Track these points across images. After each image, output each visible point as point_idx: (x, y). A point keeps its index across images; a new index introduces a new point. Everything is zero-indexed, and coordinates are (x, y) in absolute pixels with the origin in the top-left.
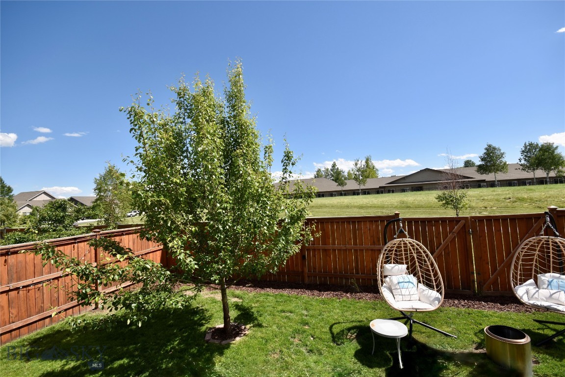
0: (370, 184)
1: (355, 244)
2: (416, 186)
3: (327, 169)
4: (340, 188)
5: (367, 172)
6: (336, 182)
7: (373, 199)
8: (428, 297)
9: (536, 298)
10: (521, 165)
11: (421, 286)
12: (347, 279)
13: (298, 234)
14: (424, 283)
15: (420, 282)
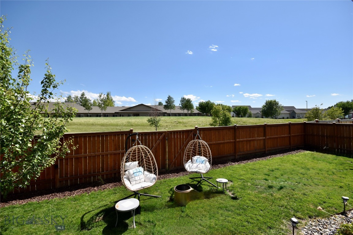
0: (109, 110)
1: (103, 151)
2: (136, 113)
3: (77, 97)
4: (87, 111)
5: (107, 102)
6: (84, 107)
7: (111, 120)
8: (149, 178)
9: (192, 168)
10: (180, 107)
11: (146, 173)
12: (94, 177)
13: (54, 149)
14: (147, 171)
15: (145, 170)
